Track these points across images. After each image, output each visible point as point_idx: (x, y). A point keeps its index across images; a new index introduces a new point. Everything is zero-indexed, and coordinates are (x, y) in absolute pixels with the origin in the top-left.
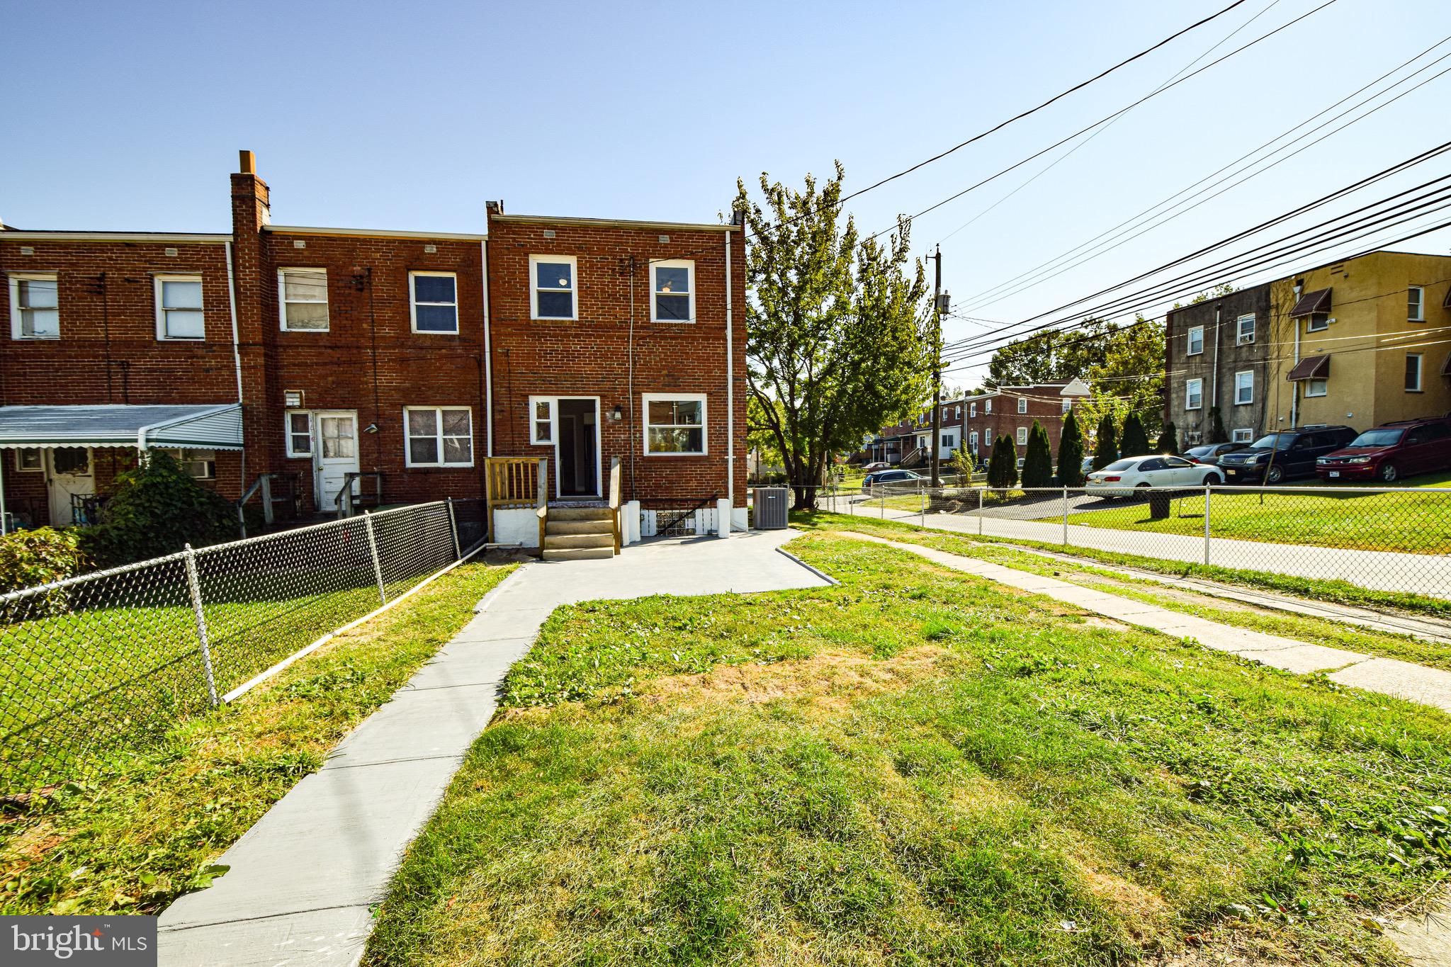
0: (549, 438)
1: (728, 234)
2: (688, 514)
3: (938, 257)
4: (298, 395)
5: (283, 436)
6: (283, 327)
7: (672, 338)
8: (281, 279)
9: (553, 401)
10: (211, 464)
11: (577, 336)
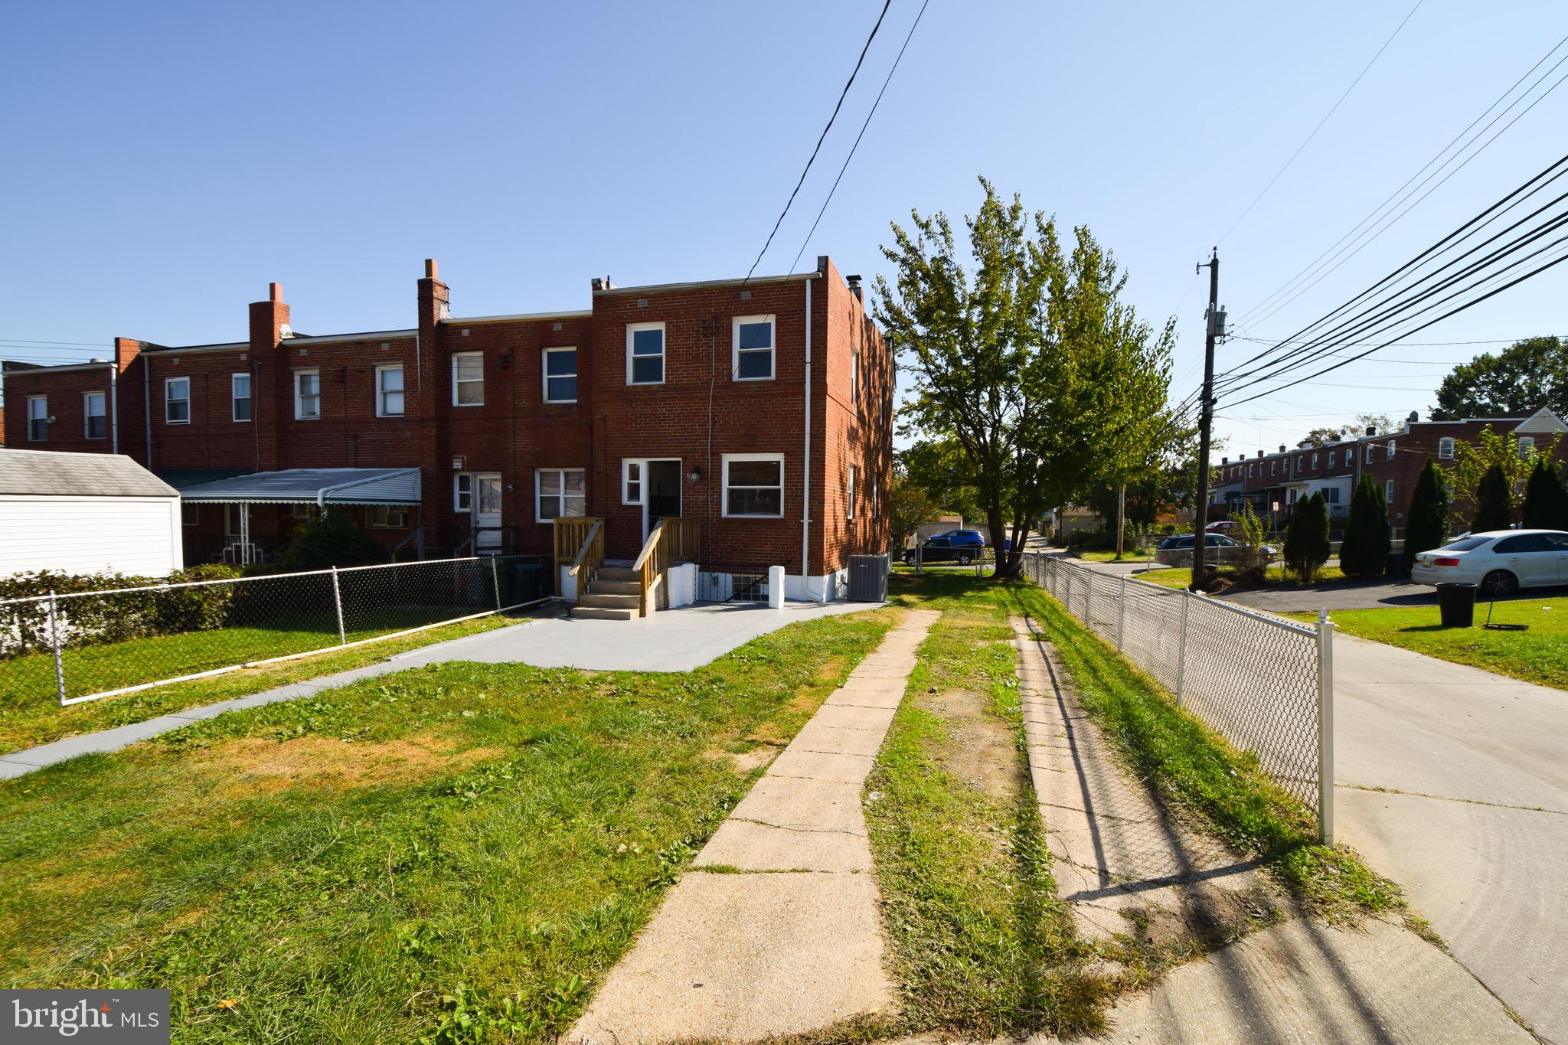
0: (638, 499)
1: (808, 284)
2: (762, 579)
3: (1214, 265)
4: (460, 460)
5: (452, 494)
6: (455, 403)
7: (751, 397)
8: (455, 364)
9: (643, 464)
10: (405, 516)
11: (663, 399)
